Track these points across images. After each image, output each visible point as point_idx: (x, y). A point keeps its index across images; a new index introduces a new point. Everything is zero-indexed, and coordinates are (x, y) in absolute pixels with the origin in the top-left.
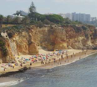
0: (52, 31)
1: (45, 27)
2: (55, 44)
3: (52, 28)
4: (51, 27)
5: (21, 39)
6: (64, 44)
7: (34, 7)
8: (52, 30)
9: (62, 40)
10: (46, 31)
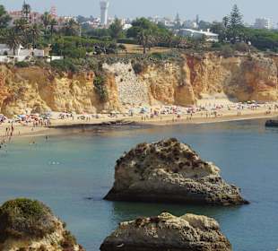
0: (249, 65)
1: (236, 56)
2: (253, 90)
3: (250, 59)
4: (249, 57)
5: (160, 77)
6: (270, 92)
7: (237, 16)
8: (249, 62)
9: (267, 84)
10: (238, 65)
